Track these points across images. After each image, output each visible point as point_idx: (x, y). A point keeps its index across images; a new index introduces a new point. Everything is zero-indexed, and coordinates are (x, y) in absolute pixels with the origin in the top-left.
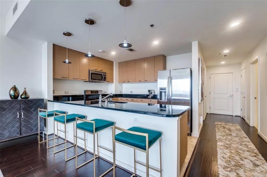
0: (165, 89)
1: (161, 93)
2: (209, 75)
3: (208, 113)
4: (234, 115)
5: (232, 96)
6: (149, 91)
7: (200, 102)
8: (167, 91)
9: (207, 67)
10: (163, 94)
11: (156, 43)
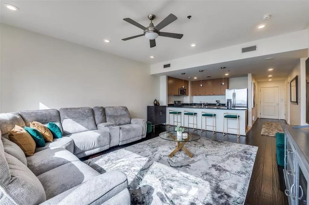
0: (231, 100)
1: (228, 102)
2: (260, 88)
3: (258, 118)
4: (280, 119)
5: (278, 104)
6: (217, 101)
7: (253, 107)
8: (232, 101)
9: (258, 82)
10: (229, 103)
11: (227, 75)
